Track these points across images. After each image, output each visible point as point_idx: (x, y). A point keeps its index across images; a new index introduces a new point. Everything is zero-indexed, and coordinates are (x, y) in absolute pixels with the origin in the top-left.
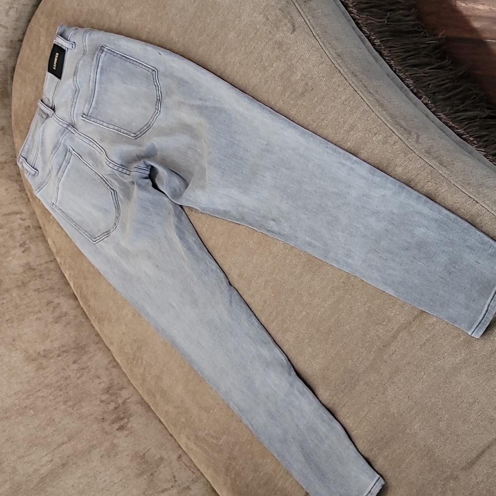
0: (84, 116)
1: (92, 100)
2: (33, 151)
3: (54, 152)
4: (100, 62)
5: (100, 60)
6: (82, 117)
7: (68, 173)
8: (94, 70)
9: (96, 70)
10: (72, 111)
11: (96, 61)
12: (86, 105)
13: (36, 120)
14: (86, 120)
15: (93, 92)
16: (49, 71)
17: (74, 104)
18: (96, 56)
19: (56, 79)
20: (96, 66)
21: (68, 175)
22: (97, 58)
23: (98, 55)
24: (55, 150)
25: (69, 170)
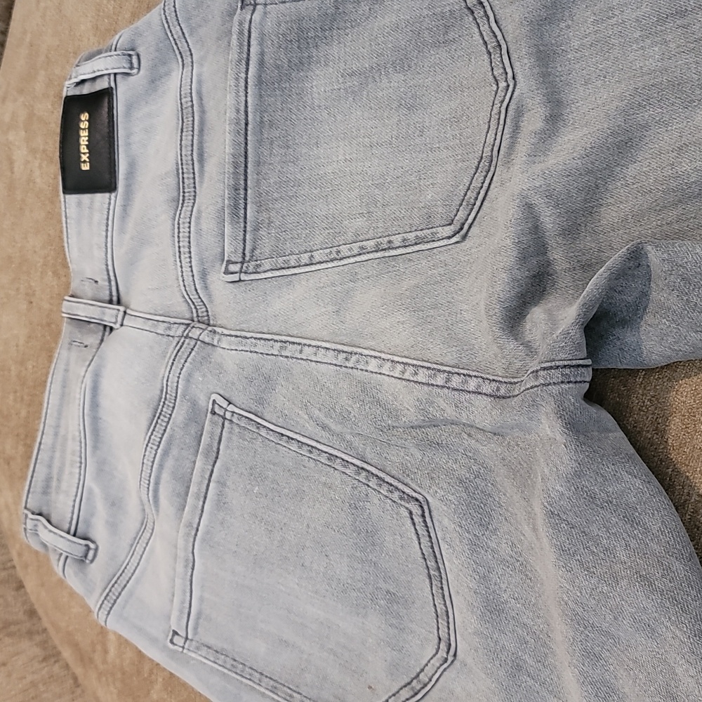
0: (232, 268)
1: (242, 201)
2: (66, 477)
3: (155, 438)
4: (253, 42)
5: (253, 35)
6: (227, 272)
7: (220, 494)
8: (237, 79)
9: (243, 75)
10: (186, 269)
11: (241, 45)
12: (228, 229)
13: (61, 366)
14: (243, 277)
15: (242, 169)
16: (67, 190)
17: (184, 243)
18: (235, 29)
19: (100, 198)
20: (240, 61)
21: (221, 503)
22: (241, 33)
23: (241, 24)
24: (159, 429)
25: (222, 484)
